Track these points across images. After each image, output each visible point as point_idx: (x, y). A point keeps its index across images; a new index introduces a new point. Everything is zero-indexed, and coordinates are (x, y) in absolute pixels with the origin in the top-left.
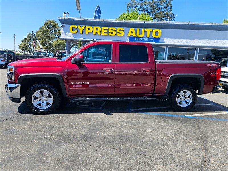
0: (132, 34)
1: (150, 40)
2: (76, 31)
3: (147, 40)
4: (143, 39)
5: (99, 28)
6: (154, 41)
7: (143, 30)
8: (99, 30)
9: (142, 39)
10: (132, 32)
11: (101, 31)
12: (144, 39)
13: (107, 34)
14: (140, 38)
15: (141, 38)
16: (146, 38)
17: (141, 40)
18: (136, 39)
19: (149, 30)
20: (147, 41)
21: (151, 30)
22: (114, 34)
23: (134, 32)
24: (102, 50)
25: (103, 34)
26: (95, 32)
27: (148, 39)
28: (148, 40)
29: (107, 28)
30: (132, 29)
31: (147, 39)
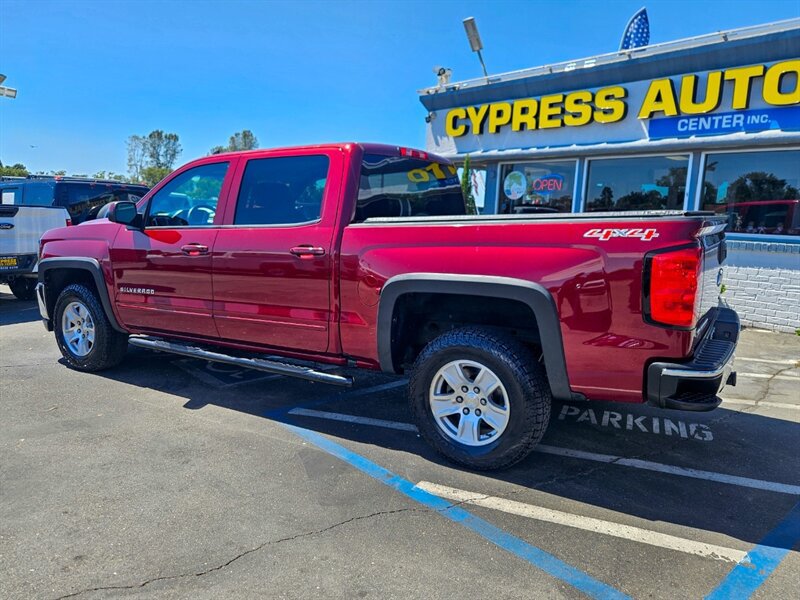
0: (658, 107)
1: (755, 119)
2: (461, 129)
3: (735, 121)
4: (717, 119)
5: (531, 103)
6: (774, 123)
7: (714, 78)
8: (533, 111)
9: (713, 122)
10: (659, 98)
11: (537, 117)
12: (720, 121)
13: (557, 123)
14: (702, 120)
15: (706, 116)
16: (733, 114)
17: (707, 127)
18: (683, 125)
19: (741, 75)
20: (737, 129)
21: (757, 70)
22: (585, 118)
23: (667, 96)
24: (551, 187)
25: (544, 123)
26: (518, 119)
27: (742, 116)
28: (745, 121)
29: (558, 98)
30: (662, 85)
31: (736, 116)
